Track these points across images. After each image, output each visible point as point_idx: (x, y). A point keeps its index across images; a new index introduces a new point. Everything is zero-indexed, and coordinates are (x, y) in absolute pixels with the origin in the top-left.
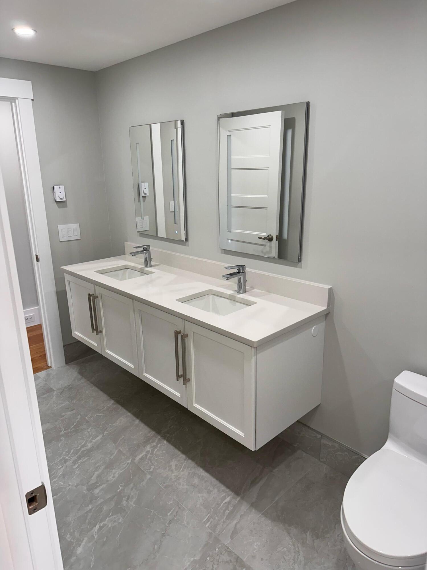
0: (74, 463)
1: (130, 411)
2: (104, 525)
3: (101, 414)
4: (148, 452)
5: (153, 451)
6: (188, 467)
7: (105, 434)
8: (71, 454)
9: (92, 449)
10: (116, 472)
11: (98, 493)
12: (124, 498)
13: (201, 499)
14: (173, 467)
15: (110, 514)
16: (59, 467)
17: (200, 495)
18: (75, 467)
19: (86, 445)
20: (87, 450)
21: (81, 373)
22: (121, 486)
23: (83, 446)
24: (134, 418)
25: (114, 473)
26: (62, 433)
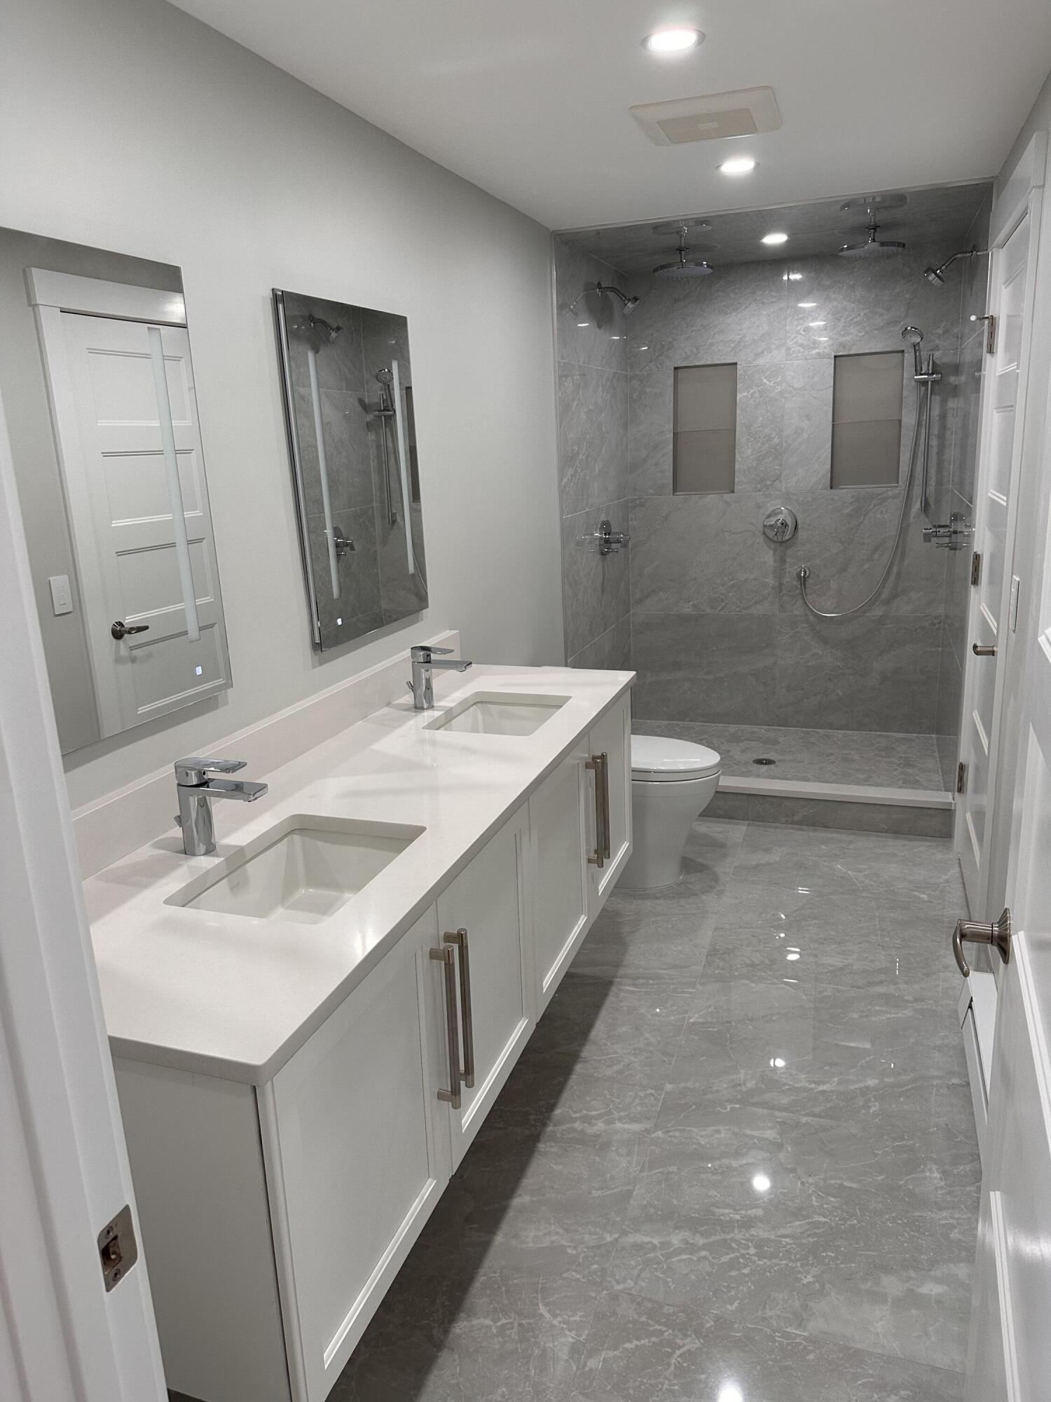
10: (702, 1136)
25: (709, 1136)
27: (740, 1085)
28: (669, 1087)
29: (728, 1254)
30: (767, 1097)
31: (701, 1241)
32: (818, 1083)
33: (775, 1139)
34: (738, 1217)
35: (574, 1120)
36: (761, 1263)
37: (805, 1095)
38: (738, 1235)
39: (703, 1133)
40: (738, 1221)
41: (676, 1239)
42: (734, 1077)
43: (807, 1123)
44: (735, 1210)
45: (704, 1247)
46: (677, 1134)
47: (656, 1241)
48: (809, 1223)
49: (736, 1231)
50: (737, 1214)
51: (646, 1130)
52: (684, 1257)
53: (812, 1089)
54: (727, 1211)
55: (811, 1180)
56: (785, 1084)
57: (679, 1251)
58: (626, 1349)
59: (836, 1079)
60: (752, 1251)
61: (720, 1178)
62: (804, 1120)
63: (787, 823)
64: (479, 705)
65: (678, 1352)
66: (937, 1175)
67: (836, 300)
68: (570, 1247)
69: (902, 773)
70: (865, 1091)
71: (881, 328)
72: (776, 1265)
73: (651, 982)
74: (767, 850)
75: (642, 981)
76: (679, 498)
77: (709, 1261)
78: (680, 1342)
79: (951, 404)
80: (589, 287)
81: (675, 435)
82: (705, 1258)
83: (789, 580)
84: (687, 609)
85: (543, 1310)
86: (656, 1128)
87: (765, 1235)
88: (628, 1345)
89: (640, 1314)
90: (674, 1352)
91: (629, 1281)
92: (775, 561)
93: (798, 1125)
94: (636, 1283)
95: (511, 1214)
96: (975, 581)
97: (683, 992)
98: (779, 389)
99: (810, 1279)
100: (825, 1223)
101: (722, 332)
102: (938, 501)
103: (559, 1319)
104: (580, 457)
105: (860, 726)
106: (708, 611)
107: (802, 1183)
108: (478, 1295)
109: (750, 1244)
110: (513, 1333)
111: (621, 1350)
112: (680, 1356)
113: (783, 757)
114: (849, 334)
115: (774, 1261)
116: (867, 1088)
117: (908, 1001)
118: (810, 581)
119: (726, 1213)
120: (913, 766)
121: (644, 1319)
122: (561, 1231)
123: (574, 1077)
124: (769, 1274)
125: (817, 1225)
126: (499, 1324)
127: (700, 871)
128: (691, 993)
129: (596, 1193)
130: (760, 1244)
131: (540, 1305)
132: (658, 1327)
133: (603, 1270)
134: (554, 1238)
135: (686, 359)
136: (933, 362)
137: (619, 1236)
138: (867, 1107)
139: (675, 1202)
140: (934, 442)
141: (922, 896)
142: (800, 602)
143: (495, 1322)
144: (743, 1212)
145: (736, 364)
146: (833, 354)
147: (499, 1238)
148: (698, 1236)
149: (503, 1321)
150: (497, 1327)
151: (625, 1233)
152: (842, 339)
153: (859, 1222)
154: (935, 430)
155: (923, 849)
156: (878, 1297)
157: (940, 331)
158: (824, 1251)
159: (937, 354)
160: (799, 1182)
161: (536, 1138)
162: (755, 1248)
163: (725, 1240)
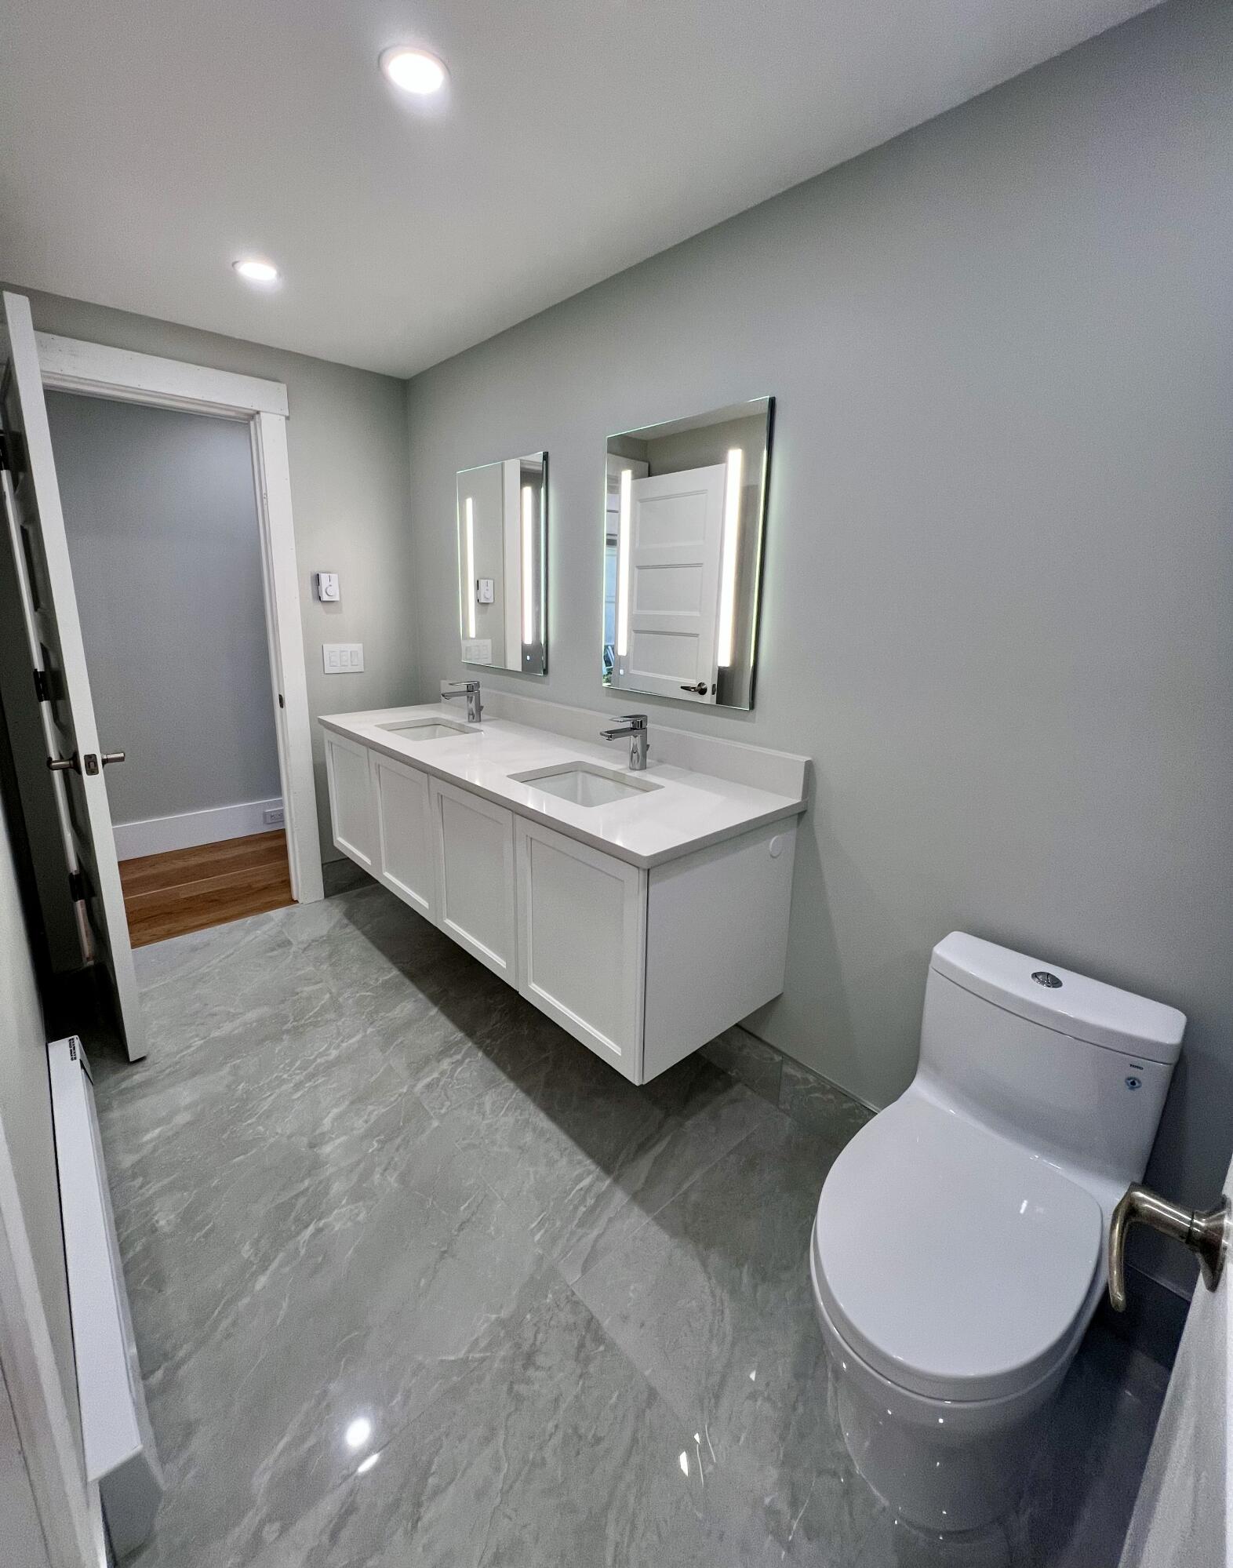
0: (298, 1086)
1: (423, 991)
2: (326, 1226)
3: (368, 993)
4: (442, 1073)
5: (453, 1070)
6: (516, 1108)
7: (368, 1032)
8: (293, 1069)
9: (338, 1062)
10: (374, 1111)
11: (329, 1155)
12: (377, 1169)
13: (532, 1177)
14: (488, 1107)
15: (344, 1202)
16: (265, 1096)
17: (531, 1170)
18: (296, 1096)
19: (329, 1052)
20: (327, 1062)
21: (349, 915)
22: (377, 1141)
23: (321, 1055)
24: (430, 1005)
25: (370, 1114)
26: (289, 1026)
34: (307, 1085)
37: (321, 1210)
39: (376, 1113)
41: (334, 1053)
42: (396, 1173)
43: (302, 1181)
45: (315, 1059)
46: (392, 1099)
49: (302, 1078)
51: (415, 1085)
53: (319, 1221)
55: (272, 1140)
59: (303, 1252)
60: (285, 1076)
62: (306, 1183)
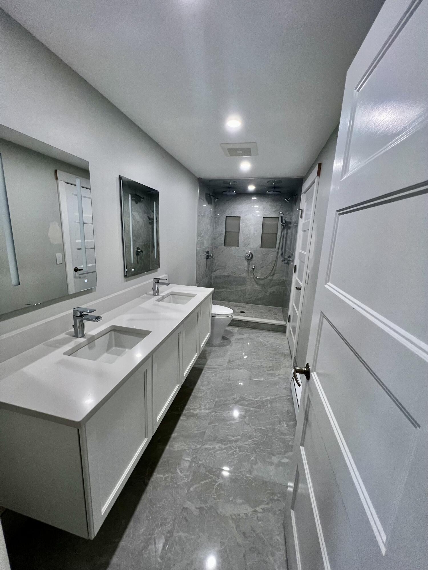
27: (235, 399)
28: (216, 399)
29: (231, 451)
30: (242, 402)
31: (224, 447)
32: (255, 398)
33: (244, 415)
34: (234, 439)
35: (191, 409)
36: (240, 453)
37: (252, 402)
38: (234, 444)
39: (225, 413)
40: (234, 440)
41: (217, 446)
42: (233, 396)
43: (252, 410)
44: (233, 437)
45: (225, 449)
46: (218, 413)
47: (211, 447)
48: (253, 440)
49: (233, 443)
50: (234, 438)
51: (210, 412)
52: (219, 452)
53: (253, 400)
54: (231, 437)
55: (253, 427)
56: (246, 399)
57: (218, 450)
58: (202, 484)
59: (259, 397)
60: (238, 450)
61: (229, 427)
62: (251, 409)
63: (248, 328)
64: (172, 295)
65: (217, 484)
66: (285, 425)
67: (264, 204)
68: (187, 450)
69: (275, 316)
70: (267, 401)
71: (274, 212)
72: (244, 454)
73: (213, 369)
74: (243, 334)
75: (211, 369)
76: (226, 247)
77: (226, 453)
78: (217, 481)
79: (289, 231)
80: (206, 194)
81: (225, 232)
82: (225, 452)
83: (250, 269)
84: (226, 274)
85: (178, 471)
86: (213, 412)
87: (241, 445)
88: (202, 482)
89: (206, 471)
90: (215, 484)
91: (204, 460)
92: (247, 264)
93: (250, 410)
94: (205, 461)
95: (171, 439)
96: (295, 272)
97: (221, 372)
98: (250, 224)
99: (253, 458)
100: (257, 440)
101: (237, 209)
102: (285, 253)
103: (183, 474)
104: (202, 234)
105: (265, 304)
106: (231, 275)
107: (251, 428)
108: (159, 467)
109: (237, 447)
110: (169, 480)
111: (200, 484)
112: (218, 485)
113: (247, 311)
114: (266, 212)
115: (243, 453)
116: (267, 399)
117: (277, 375)
118: (255, 269)
119: (231, 438)
120: (277, 315)
121: (207, 473)
122: (185, 444)
123: (191, 397)
124: (242, 457)
125: (254, 441)
126: (165, 477)
127: (226, 340)
128: (223, 373)
129: (195, 432)
130: (240, 447)
131: (178, 469)
132: (211, 476)
133: (196, 457)
134: (183, 447)
135: (229, 214)
136: (285, 221)
137: (202, 446)
138: (267, 404)
139: (217, 434)
140: (285, 239)
141: (279, 347)
142: (252, 274)
143: (164, 476)
144: (235, 437)
145: (240, 217)
146: (263, 217)
147: (167, 448)
148: (223, 445)
149: (167, 475)
150: (164, 477)
151: (203, 445)
152: (265, 213)
153: (266, 440)
154: (285, 236)
155: (279, 335)
156: (271, 464)
157: (287, 214)
158: (257, 449)
159: (286, 219)
160: (250, 428)
161: (179, 415)
162: (239, 449)
163: (230, 446)
